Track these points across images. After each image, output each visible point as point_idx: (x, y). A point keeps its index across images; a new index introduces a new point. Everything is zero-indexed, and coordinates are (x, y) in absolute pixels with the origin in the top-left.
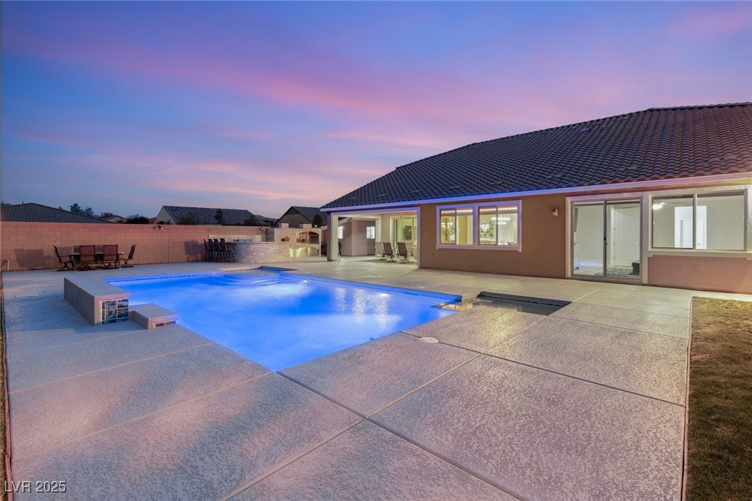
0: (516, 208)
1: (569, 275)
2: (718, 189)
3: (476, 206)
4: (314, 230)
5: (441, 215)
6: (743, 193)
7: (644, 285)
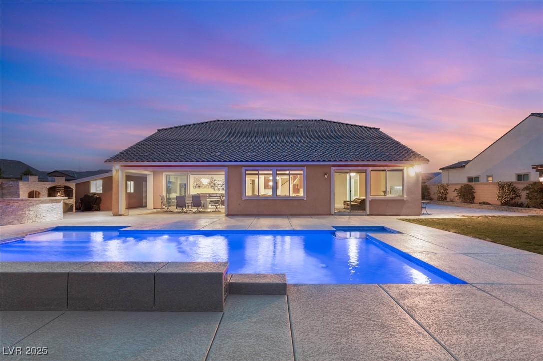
0: (302, 172)
1: (333, 213)
2: (395, 168)
3: (275, 168)
4: (68, 184)
5: (246, 174)
6: (402, 170)
7: (368, 215)
